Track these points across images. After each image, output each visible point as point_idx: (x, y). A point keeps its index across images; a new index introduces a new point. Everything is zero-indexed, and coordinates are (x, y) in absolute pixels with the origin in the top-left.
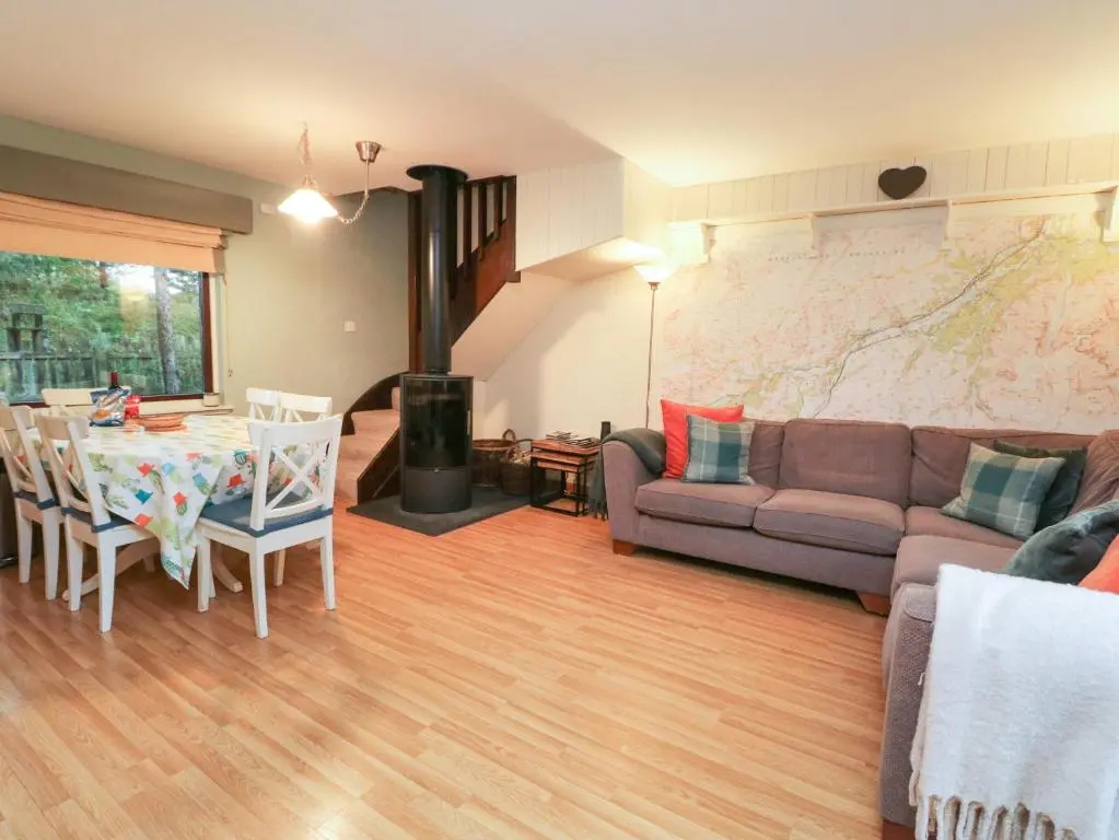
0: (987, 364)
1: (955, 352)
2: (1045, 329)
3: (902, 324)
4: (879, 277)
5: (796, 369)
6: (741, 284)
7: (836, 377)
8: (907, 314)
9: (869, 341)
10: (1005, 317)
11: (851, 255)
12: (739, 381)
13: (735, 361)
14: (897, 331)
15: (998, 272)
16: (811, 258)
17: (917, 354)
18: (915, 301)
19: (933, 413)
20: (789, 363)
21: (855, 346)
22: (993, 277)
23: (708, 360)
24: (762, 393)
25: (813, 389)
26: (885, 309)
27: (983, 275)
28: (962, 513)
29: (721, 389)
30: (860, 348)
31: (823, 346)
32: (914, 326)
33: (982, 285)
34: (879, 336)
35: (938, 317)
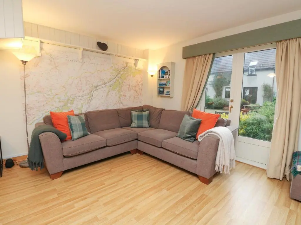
0: (122, 93)
1: (116, 91)
2: (129, 86)
3: (105, 84)
4: (98, 71)
5: (79, 97)
6: (56, 67)
7: (91, 98)
8: (106, 81)
9: (98, 88)
10: (123, 83)
11: (91, 63)
12: (60, 102)
13: (57, 95)
14: (104, 86)
15: (122, 73)
16: (80, 62)
17: (109, 91)
18: (107, 78)
19: (113, 105)
20: (77, 95)
21: (95, 90)
22: (121, 74)
23: (45, 95)
24: (69, 105)
25: (85, 102)
26: (101, 80)
27: (119, 73)
28: (136, 126)
29: (52, 105)
30: (96, 90)
31: (87, 89)
32: (107, 84)
33: (119, 75)
34: (100, 87)
35: (112, 82)
